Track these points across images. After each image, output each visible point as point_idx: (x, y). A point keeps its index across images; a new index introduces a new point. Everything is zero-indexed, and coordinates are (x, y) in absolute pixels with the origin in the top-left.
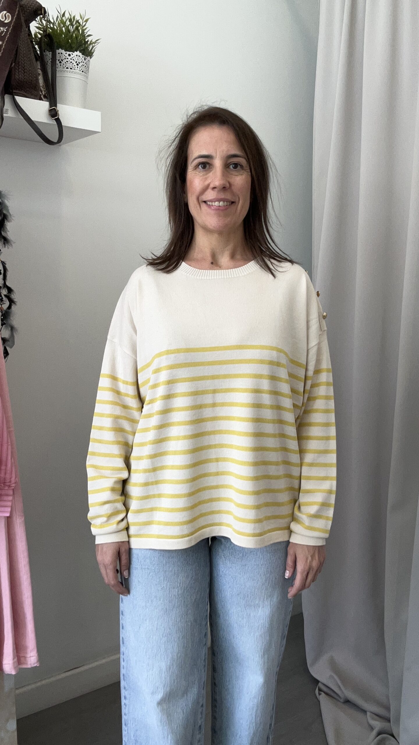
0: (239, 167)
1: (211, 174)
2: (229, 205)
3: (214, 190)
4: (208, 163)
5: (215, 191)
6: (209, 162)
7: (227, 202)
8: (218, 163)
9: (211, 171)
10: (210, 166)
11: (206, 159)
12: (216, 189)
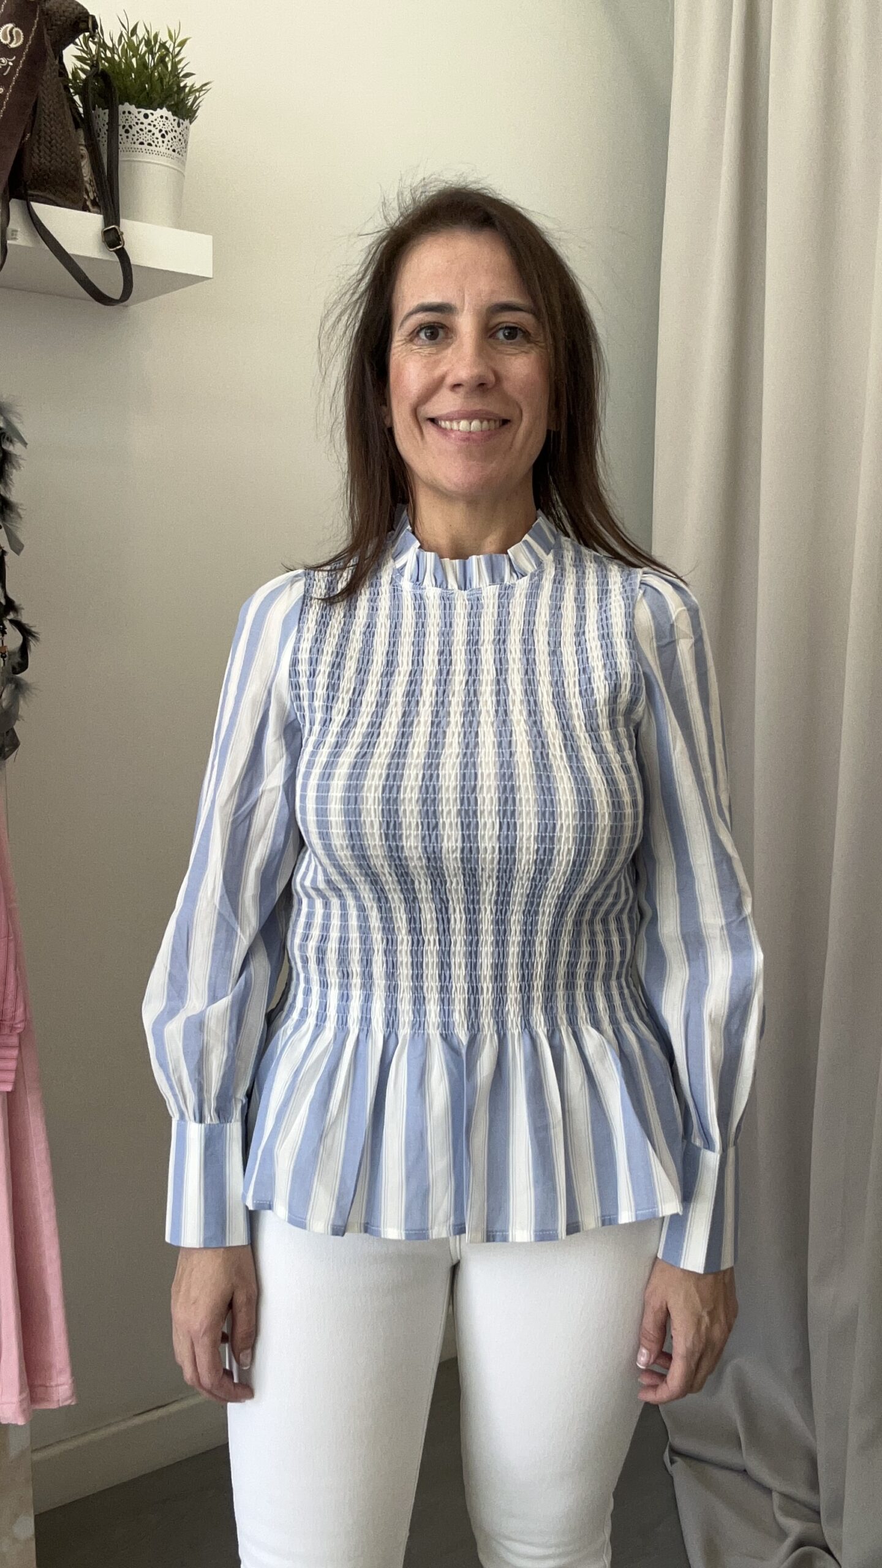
0: (520, 335)
1: (450, 351)
2: (495, 429)
3: (457, 389)
4: (443, 327)
5: (457, 393)
6: (444, 322)
7: (489, 420)
8: (466, 325)
9: (449, 345)
10: (447, 334)
11: (439, 314)
12: (461, 390)
